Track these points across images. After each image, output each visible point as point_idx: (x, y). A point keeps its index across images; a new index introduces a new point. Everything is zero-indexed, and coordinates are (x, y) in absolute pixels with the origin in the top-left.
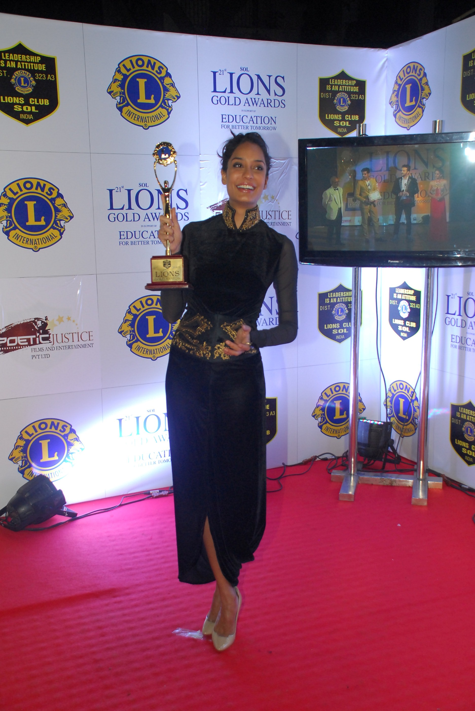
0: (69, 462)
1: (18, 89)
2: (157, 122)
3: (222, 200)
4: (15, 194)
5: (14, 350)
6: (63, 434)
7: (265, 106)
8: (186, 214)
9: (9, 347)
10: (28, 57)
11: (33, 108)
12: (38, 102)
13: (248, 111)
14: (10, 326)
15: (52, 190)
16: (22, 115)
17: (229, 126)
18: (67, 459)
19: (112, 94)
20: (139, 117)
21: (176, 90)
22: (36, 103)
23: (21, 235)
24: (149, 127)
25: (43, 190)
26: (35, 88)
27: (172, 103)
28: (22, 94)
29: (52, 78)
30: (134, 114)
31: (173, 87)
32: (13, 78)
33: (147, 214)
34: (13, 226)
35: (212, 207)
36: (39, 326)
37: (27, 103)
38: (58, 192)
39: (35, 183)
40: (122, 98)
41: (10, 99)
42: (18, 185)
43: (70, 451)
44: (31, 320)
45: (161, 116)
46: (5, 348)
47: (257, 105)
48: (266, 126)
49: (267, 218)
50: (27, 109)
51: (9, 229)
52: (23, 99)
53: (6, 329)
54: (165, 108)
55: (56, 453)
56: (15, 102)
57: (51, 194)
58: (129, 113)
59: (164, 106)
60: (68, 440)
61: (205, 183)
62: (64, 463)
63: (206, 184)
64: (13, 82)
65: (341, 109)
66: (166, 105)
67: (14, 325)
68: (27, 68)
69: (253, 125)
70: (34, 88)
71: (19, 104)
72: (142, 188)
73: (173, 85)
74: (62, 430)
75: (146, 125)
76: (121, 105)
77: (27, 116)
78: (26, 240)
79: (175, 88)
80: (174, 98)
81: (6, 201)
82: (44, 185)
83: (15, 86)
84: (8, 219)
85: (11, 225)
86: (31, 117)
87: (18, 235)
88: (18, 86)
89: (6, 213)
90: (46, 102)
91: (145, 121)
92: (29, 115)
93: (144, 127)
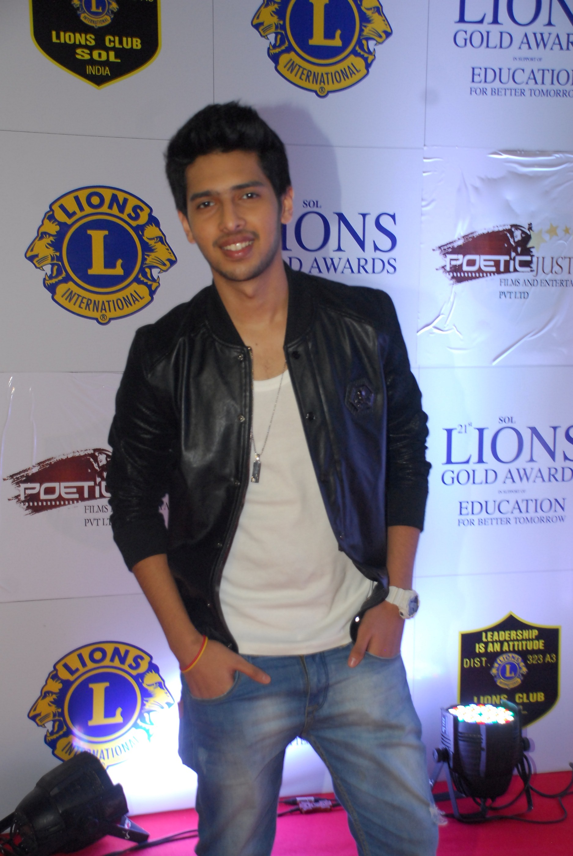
0: (145, 729)
1: (85, 18)
2: (344, 84)
3: (463, 234)
4: (70, 215)
5: (51, 507)
6: (134, 673)
7: (561, 48)
8: (392, 262)
9: (42, 501)
11: (112, 54)
12: (121, 42)
13: (527, 59)
14: (46, 463)
15: (139, 211)
16: (90, 67)
17: (485, 90)
18: (139, 721)
19: (260, 29)
20: (309, 73)
21: (384, 21)
22: (117, 45)
23: (77, 293)
24: (329, 92)
25: (122, 209)
26: (117, 16)
27: (375, 45)
28: (93, 27)
30: (300, 67)
31: (380, 14)
33: (316, 260)
34: (64, 274)
35: (442, 248)
36: (101, 464)
37: (100, 45)
38: (150, 215)
39: (107, 195)
40: (279, 36)
41: (70, 36)
42: (77, 199)
43: (145, 707)
44: (86, 452)
45: (353, 70)
46: (36, 504)
47: (545, 46)
48: (561, 88)
49: (553, 271)
50: (100, 55)
51: (56, 280)
52: (93, 37)
53: (39, 467)
54: (362, 57)
55: (119, 711)
56: (77, 43)
57: (137, 217)
58: (292, 66)
59: (359, 51)
60: (144, 685)
61: (433, 201)
62: (133, 729)
63: (434, 204)
64: (77, 5)
66: (363, 50)
67: (55, 460)
69: (536, 87)
70: (115, 16)
71: (86, 47)
72: (308, 209)
73: (379, 10)
74: (134, 665)
75: (322, 88)
76: (277, 50)
77: (98, 69)
78: (86, 303)
79: (382, 16)
80: (380, 36)
81: (53, 228)
82: (126, 200)
83: (80, 13)
84: (55, 262)
85: (59, 273)
86: (107, 71)
87: (72, 292)
88: (84, 12)
89: (51, 251)
90: (136, 43)
91: (321, 82)
92: (103, 68)
93: (318, 92)
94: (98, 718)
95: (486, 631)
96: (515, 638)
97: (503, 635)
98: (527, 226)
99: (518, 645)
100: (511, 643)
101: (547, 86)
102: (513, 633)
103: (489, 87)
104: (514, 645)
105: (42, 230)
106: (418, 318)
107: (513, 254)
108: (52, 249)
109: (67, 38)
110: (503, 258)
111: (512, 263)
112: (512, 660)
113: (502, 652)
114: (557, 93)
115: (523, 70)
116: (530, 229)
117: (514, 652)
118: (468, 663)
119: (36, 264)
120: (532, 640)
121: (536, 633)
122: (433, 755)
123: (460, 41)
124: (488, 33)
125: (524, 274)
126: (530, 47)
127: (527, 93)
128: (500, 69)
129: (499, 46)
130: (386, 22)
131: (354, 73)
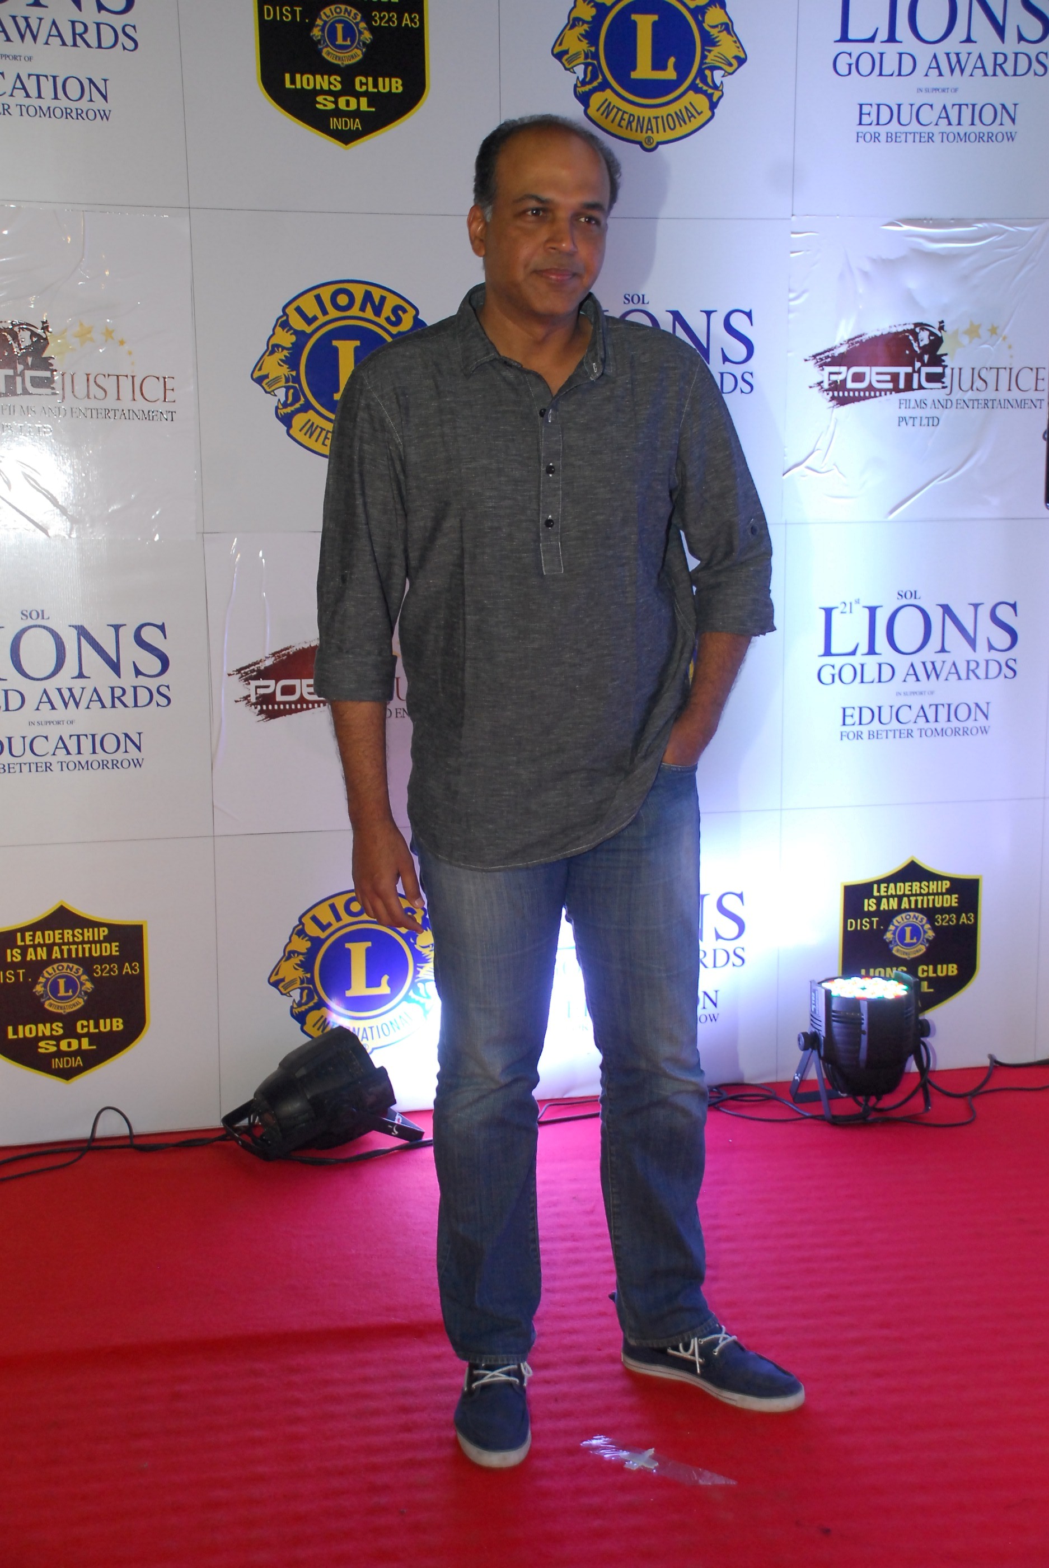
0: (418, 1002)
1: (328, 53)
2: (680, 131)
3: (846, 338)
4: (309, 321)
5: (291, 712)
7: (986, 74)
8: (747, 377)
9: (279, 703)
11: (364, 101)
12: (375, 85)
13: (936, 90)
14: (283, 653)
15: (400, 312)
16: (335, 119)
17: (877, 135)
18: (411, 993)
19: (564, 60)
20: (632, 118)
21: (735, 42)
22: (371, 89)
23: (320, 426)
24: (659, 143)
25: (378, 311)
26: (370, 49)
27: (723, 76)
28: (338, 66)
29: (412, 20)
30: (619, 110)
31: (729, 33)
32: (318, 25)
34: (302, 401)
35: (818, 357)
37: (349, 89)
38: (416, 318)
39: (359, 293)
40: (590, 68)
41: (308, 79)
42: (318, 298)
43: (419, 975)
45: (691, 113)
46: (270, 707)
47: (962, 71)
48: (985, 129)
49: (974, 388)
50: (348, 104)
51: (292, 408)
52: (339, 79)
53: (273, 658)
54: (705, 93)
55: (385, 978)
56: (318, 87)
57: (398, 321)
58: (607, 109)
59: (700, 85)
60: (417, 947)
61: (804, 292)
62: (404, 1003)
63: (805, 296)
64: (318, 36)
66: (707, 84)
67: (294, 649)
69: (949, 129)
70: (367, 50)
71: (329, 93)
72: (631, 307)
73: (728, 28)
75: (649, 138)
76: (587, 88)
77: (346, 122)
79: (733, 37)
80: (730, 65)
81: (287, 339)
82: (383, 299)
83: (322, 47)
84: (291, 384)
85: (296, 399)
86: (357, 125)
87: (313, 424)
88: (327, 46)
89: (285, 370)
90: (396, 85)
91: (647, 129)
92: (352, 120)
93: (644, 144)
94: (358, 987)
95: (879, 882)
96: (918, 892)
97: (903, 888)
98: (937, 326)
99: (922, 901)
100: (913, 899)
101: (966, 128)
102: (916, 885)
103: (882, 130)
104: (916, 901)
105: (273, 341)
106: (785, 455)
107: (918, 365)
108: (286, 366)
109: (305, 81)
110: (903, 371)
111: (916, 376)
112: (912, 921)
113: (899, 911)
114: (980, 138)
115: (931, 106)
116: (941, 328)
117: (916, 910)
118: (853, 925)
119: (266, 387)
120: (942, 894)
121: (947, 884)
122: (798, 1040)
123: (843, 69)
124: (882, 54)
125: (933, 392)
126: (941, 75)
127: (937, 138)
128: (899, 106)
129: (896, 73)
130: (738, 45)
131: (693, 116)
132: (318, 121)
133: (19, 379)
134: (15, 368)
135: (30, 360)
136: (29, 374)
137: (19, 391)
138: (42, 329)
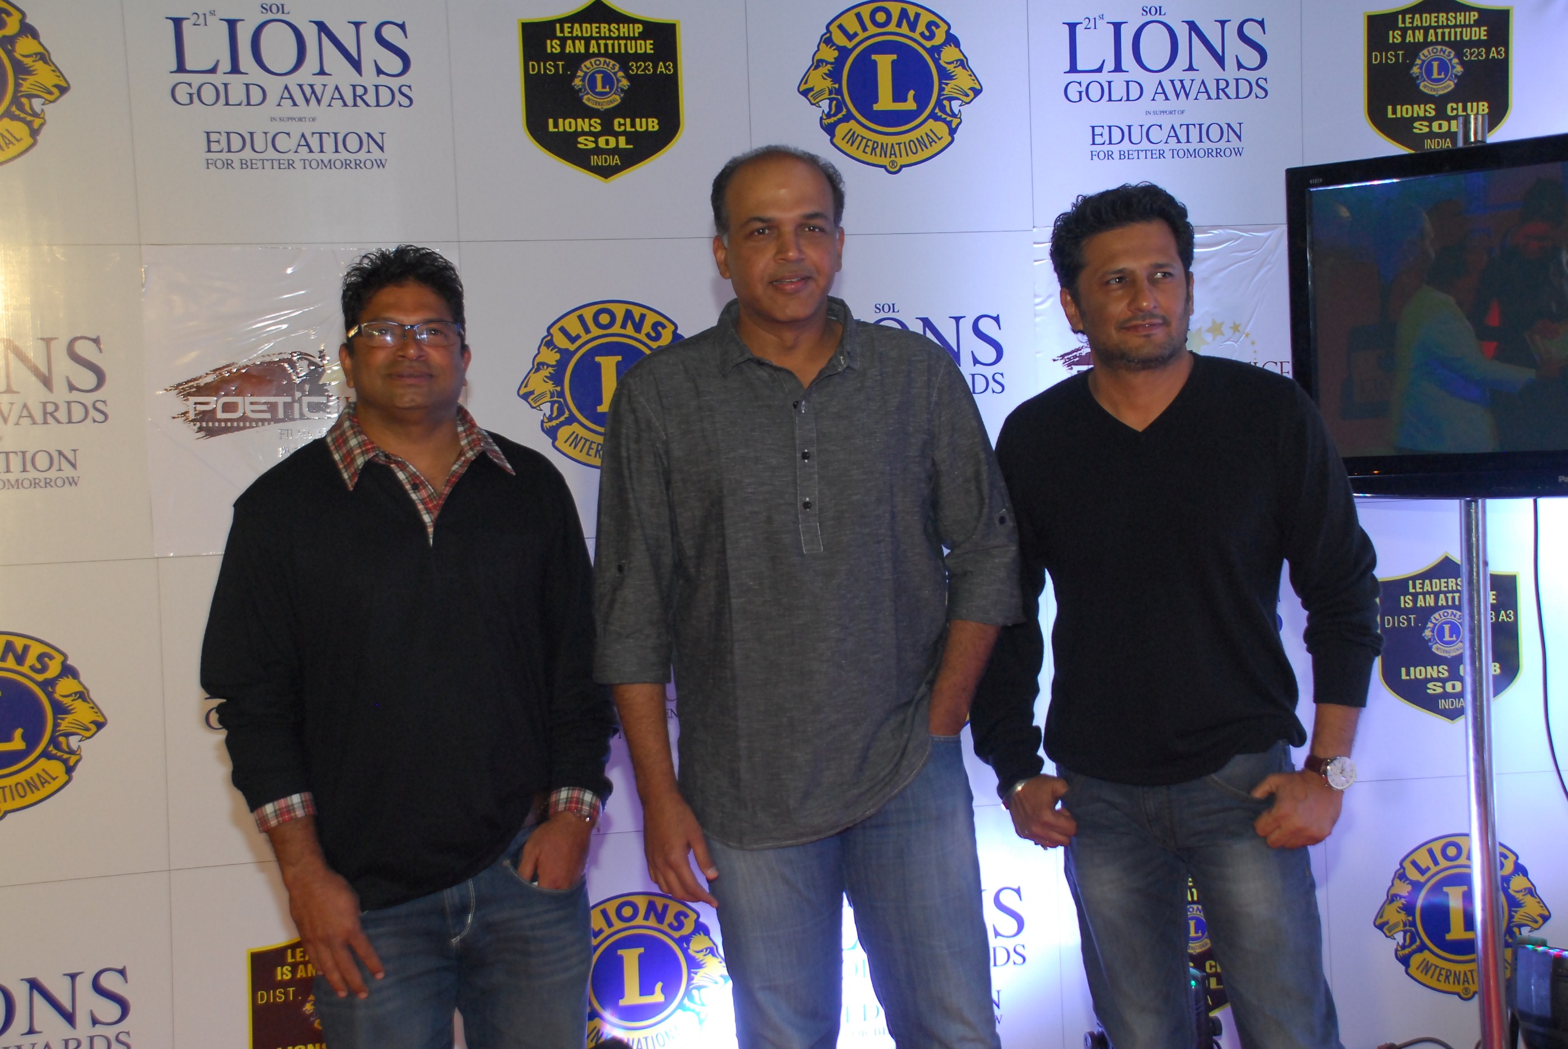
0: (693, 1011)
1: (589, 100)
2: (922, 155)
4: (573, 339)
6: (677, 935)
7: (1209, 98)
8: (998, 377)
10: (614, 27)
11: (622, 140)
12: (633, 125)
13: (1164, 112)
15: (660, 328)
16: (595, 157)
17: (1110, 153)
18: (686, 1001)
19: (809, 96)
20: (876, 145)
21: (970, 75)
22: (629, 129)
23: (585, 437)
24: (902, 167)
25: (638, 327)
26: (628, 95)
27: (961, 106)
28: (598, 110)
29: (666, 68)
30: (863, 138)
31: (964, 68)
32: (579, 76)
34: (567, 414)
35: (1066, 357)
37: (608, 130)
38: (675, 333)
39: (620, 312)
41: (570, 123)
42: (581, 318)
43: (694, 982)
45: (932, 139)
47: (1187, 95)
48: (1214, 146)
50: (607, 142)
51: (558, 421)
52: (599, 121)
54: (944, 121)
55: (659, 986)
56: (579, 130)
57: (658, 337)
58: (853, 138)
59: (940, 114)
60: (691, 951)
62: (679, 1011)
63: (1051, 301)
64: (579, 86)
65: (1432, 89)
66: (945, 113)
68: (610, 51)
69: (1178, 146)
70: (625, 95)
71: (590, 134)
72: (882, 315)
73: (963, 63)
74: (676, 924)
75: (893, 162)
76: (833, 120)
77: (606, 159)
78: (595, 448)
79: (968, 71)
80: (967, 95)
81: (551, 357)
82: (643, 317)
83: (582, 94)
84: (555, 399)
85: (561, 412)
86: (617, 160)
87: (577, 435)
88: (588, 94)
89: (550, 386)
90: (653, 125)
91: (891, 154)
92: (611, 156)
93: (888, 168)
94: (632, 996)
100: (1194, 889)
101: (1194, 145)
103: (1115, 149)
105: (538, 360)
108: (551, 383)
109: (566, 125)
114: (1208, 153)
115: (1160, 126)
119: (532, 402)
122: (1086, 1039)
123: (1073, 95)
124: (1110, 83)
126: (1167, 99)
127: (1168, 154)
128: (1130, 127)
129: (1125, 98)
130: (973, 78)
131: (934, 141)
132: (580, 159)
133: (296, 406)
134: (293, 395)
135: (307, 387)
136: (306, 400)
137: (297, 415)
138: (319, 358)
